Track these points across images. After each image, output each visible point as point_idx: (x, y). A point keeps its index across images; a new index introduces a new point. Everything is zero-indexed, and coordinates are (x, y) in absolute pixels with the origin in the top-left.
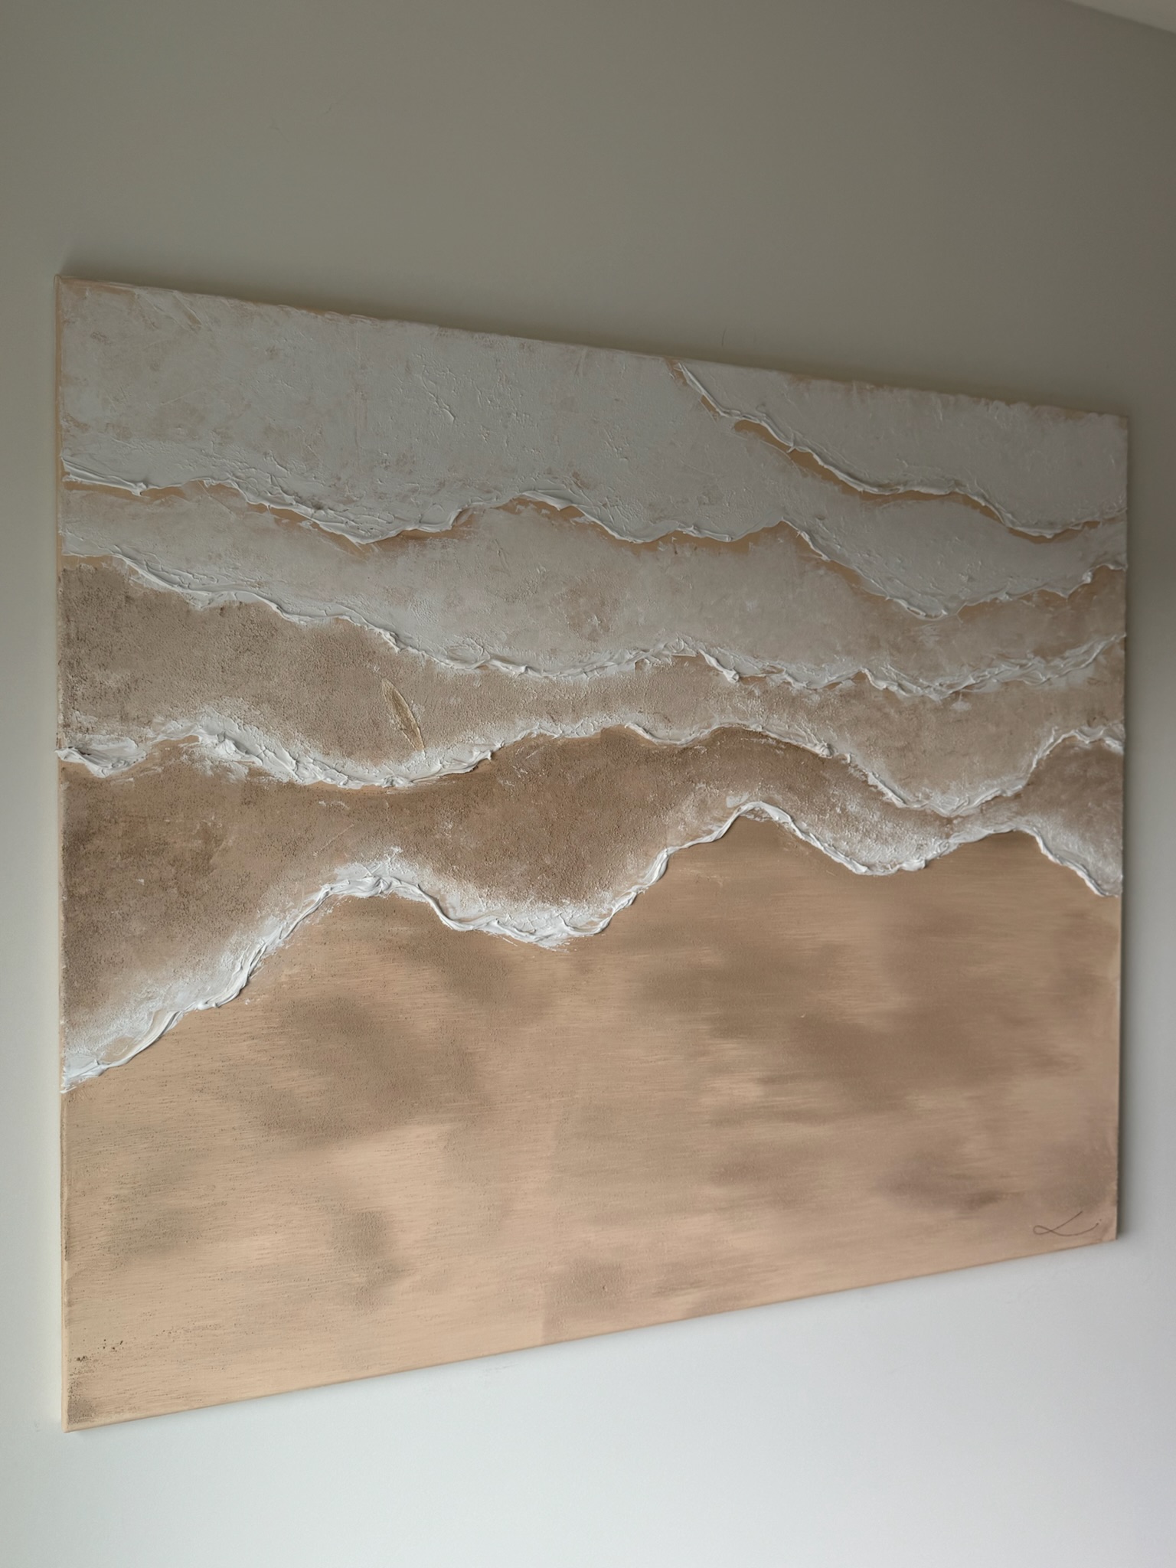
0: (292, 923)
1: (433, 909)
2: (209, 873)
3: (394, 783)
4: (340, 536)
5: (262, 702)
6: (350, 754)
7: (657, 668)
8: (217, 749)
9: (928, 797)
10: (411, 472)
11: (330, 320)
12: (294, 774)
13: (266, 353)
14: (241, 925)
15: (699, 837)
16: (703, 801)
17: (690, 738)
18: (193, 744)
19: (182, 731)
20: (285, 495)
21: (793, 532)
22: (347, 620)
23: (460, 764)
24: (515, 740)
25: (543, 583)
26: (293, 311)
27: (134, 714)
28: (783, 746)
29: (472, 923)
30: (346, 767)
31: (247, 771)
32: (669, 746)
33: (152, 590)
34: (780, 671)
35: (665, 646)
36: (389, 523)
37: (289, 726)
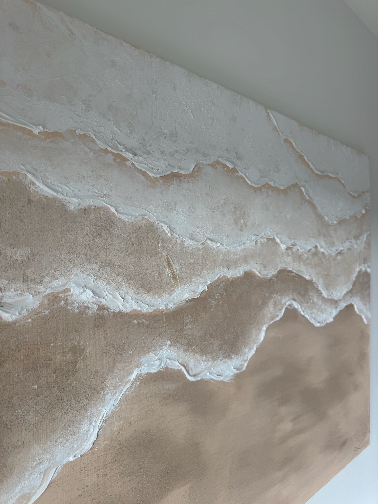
0: (119, 395)
1: (183, 372)
2: (76, 374)
3: (168, 306)
4: (145, 172)
5: (106, 266)
6: (148, 292)
7: (261, 243)
8: (81, 295)
9: (332, 293)
10: (175, 142)
11: (142, 53)
12: (122, 306)
13: (110, 63)
14: (94, 402)
15: (274, 318)
16: (275, 302)
17: (272, 274)
18: (67, 294)
19: (61, 286)
20: (119, 146)
21: (299, 187)
22: (147, 218)
23: (195, 293)
24: (215, 279)
25: (225, 203)
26: (124, 43)
27: (32, 277)
28: (297, 276)
29: (199, 375)
30: (146, 299)
31: (97, 308)
32: (265, 278)
33: (44, 196)
34: (296, 245)
35: (264, 234)
36: (166, 167)
37: (119, 279)
